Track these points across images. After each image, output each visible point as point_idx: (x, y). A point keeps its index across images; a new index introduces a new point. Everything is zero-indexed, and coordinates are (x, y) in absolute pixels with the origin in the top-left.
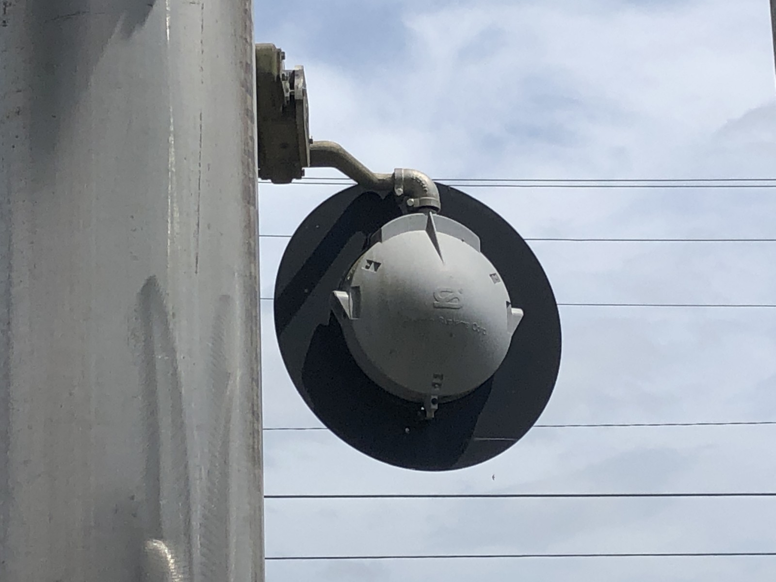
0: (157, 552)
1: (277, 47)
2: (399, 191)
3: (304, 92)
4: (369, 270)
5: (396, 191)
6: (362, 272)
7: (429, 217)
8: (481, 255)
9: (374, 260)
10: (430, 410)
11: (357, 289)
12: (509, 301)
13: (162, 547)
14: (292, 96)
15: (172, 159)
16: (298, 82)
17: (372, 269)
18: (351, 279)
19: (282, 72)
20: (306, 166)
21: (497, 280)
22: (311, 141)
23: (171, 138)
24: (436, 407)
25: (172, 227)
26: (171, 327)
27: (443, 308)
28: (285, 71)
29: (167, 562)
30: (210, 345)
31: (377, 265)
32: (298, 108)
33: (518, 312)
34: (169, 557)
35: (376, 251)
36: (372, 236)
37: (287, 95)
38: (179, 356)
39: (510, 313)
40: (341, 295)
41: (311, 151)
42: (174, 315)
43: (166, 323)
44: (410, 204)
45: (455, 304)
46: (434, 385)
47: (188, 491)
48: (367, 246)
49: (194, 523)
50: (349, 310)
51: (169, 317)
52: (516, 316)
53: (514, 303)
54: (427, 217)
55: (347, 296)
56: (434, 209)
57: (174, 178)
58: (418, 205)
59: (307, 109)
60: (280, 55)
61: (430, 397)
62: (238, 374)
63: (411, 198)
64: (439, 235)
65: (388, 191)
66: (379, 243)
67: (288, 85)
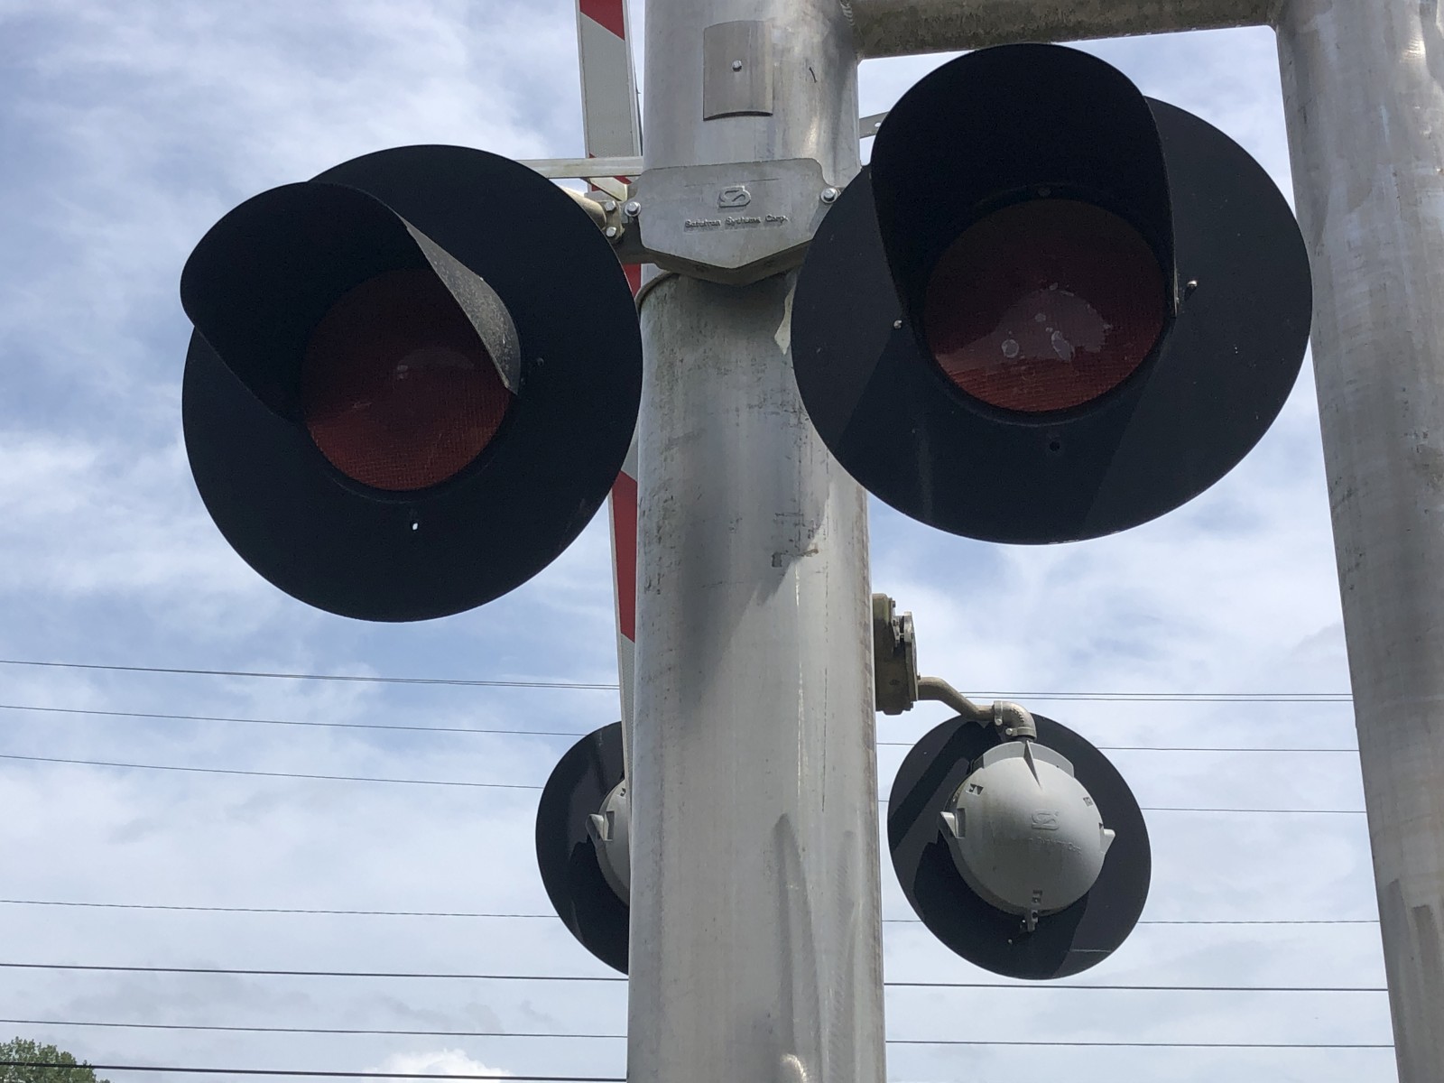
0: (791, 1066)
1: (889, 597)
2: (999, 721)
3: (913, 635)
4: (973, 793)
5: (996, 721)
6: (966, 794)
7: (1027, 746)
8: (1075, 780)
9: (977, 784)
10: (1031, 923)
11: (962, 810)
12: (1101, 822)
13: (796, 1062)
14: (902, 639)
15: (801, 709)
16: (907, 627)
17: (975, 793)
18: (956, 801)
19: (893, 619)
20: (915, 700)
21: (1090, 803)
22: (919, 678)
23: (800, 691)
24: (1036, 920)
25: (801, 770)
26: (801, 859)
27: (1040, 829)
28: (895, 617)
29: (800, 1075)
30: (837, 877)
31: (980, 789)
32: (907, 649)
33: (1110, 833)
34: (802, 1070)
35: (978, 776)
36: (975, 762)
37: (898, 638)
38: (809, 886)
39: (1102, 834)
40: (948, 816)
41: (919, 686)
42: (804, 850)
43: (797, 856)
44: (1009, 734)
45: (1052, 825)
46: (1034, 899)
47: (818, 1012)
48: (970, 771)
49: (823, 1040)
50: (955, 829)
51: (800, 851)
52: (1107, 837)
53: (1106, 825)
54: (1024, 745)
55: (953, 817)
56: (1032, 738)
57: (803, 726)
58: (1016, 735)
59: (915, 650)
60: (892, 604)
61: (1030, 911)
62: (861, 903)
63: (1010, 727)
64: (1036, 762)
65: (988, 722)
66: (981, 769)
67: (898, 629)
